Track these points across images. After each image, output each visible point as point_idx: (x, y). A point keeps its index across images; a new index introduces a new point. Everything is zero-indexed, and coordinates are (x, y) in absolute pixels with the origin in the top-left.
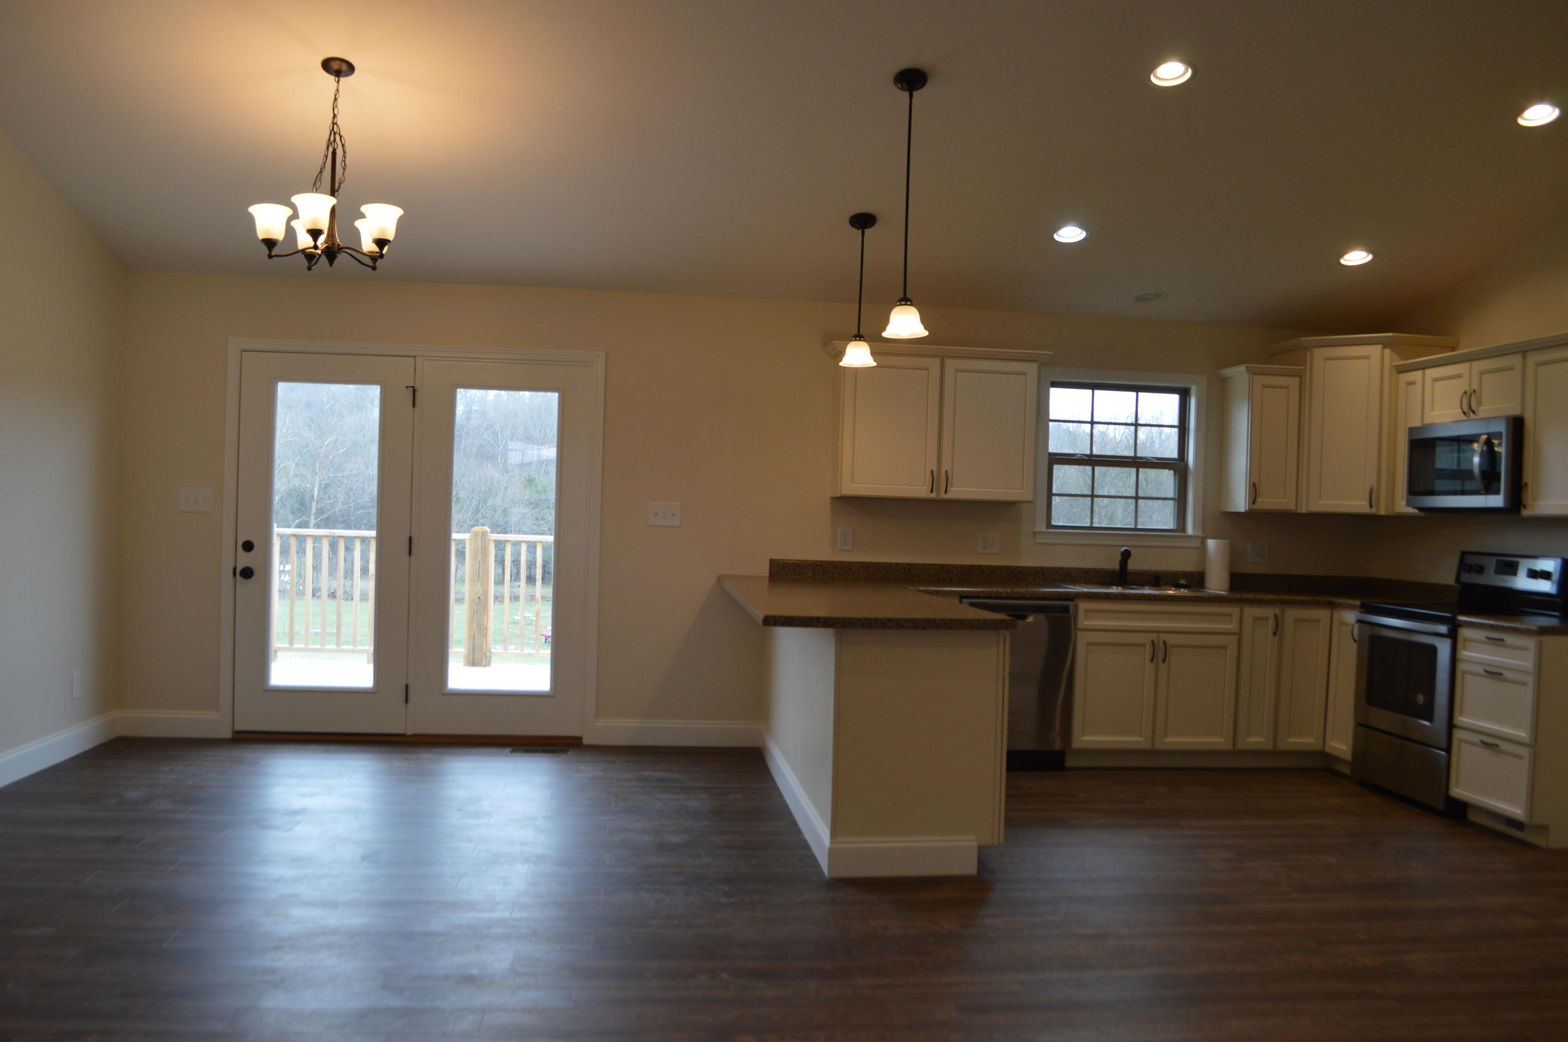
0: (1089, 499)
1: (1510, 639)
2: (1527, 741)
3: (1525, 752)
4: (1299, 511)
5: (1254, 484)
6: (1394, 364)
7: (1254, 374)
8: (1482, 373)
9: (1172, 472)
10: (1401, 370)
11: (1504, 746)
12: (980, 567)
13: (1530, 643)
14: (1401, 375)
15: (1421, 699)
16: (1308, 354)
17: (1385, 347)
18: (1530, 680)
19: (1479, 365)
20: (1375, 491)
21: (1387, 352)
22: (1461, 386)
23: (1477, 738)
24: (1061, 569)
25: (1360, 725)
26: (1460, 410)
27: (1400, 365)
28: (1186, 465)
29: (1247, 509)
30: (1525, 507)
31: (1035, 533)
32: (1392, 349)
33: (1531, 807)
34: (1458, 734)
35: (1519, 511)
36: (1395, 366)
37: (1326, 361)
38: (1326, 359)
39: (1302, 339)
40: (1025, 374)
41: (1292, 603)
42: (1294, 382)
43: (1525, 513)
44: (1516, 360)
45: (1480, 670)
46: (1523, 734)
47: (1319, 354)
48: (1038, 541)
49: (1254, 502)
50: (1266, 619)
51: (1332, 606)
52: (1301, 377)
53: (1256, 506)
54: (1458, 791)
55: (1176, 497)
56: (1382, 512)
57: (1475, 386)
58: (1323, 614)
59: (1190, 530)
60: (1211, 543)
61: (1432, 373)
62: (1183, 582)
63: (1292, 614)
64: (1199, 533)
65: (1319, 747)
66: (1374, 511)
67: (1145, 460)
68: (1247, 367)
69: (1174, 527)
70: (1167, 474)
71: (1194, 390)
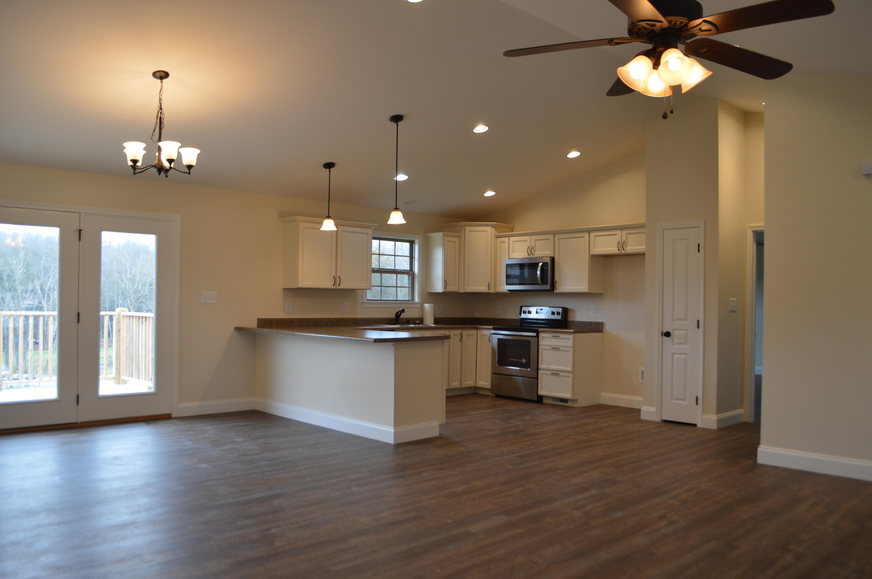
0: (380, 288)
1: (561, 336)
2: (571, 371)
3: (571, 375)
4: (460, 292)
5: (445, 281)
6: (495, 234)
7: (445, 236)
8: (536, 240)
9: (407, 276)
10: (497, 237)
11: (561, 374)
12: (343, 319)
13: (571, 337)
14: (498, 239)
15: (524, 361)
16: (463, 229)
17: (492, 228)
18: (571, 349)
19: (534, 237)
20: (490, 284)
21: (493, 229)
22: (527, 244)
23: (550, 373)
24: (373, 318)
25: (494, 373)
26: (527, 253)
27: (497, 235)
28: (414, 273)
29: (443, 291)
30: (556, 289)
31: (363, 303)
32: (495, 228)
33: (573, 394)
34: (540, 372)
35: (554, 290)
36: (496, 235)
37: (471, 232)
38: (471, 231)
39: (461, 222)
40: (367, 234)
41: (465, 328)
42: (457, 240)
43: (556, 291)
44: (551, 237)
45: (550, 348)
46: (569, 369)
47: (468, 229)
48: (364, 306)
49: (445, 288)
50: (457, 335)
51: (477, 329)
52: (459, 238)
53: (446, 290)
54: (541, 393)
55: (410, 286)
56: (492, 292)
57: (533, 245)
58: (474, 332)
59: (417, 300)
60: (427, 306)
61: (512, 239)
62: (418, 322)
63: (466, 332)
64: (420, 302)
65: (474, 385)
66: (490, 291)
67: (399, 271)
68: (443, 233)
69: (410, 299)
70: (406, 277)
71: (417, 241)
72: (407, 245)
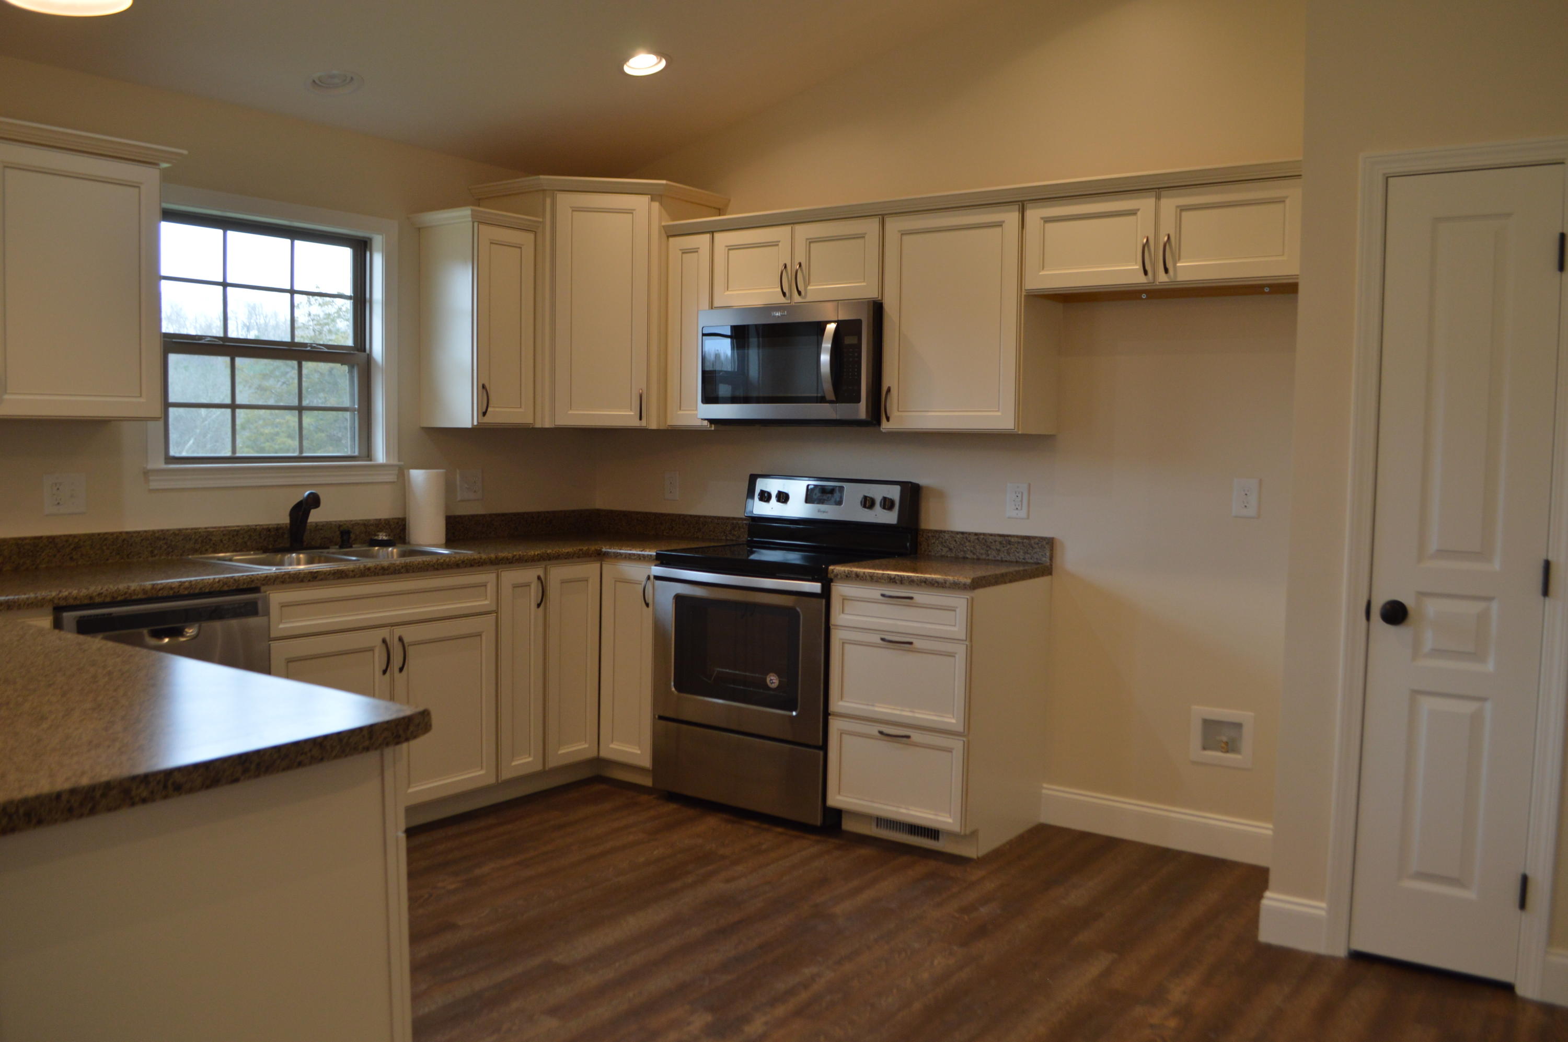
0: (229, 411)
1: (922, 596)
2: (960, 729)
3: (957, 745)
4: (538, 425)
5: (484, 387)
6: (663, 224)
7: (479, 222)
8: (811, 241)
9: (345, 368)
10: (671, 233)
11: (916, 736)
12: (52, 540)
13: (959, 601)
14: (671, 239)
15: (773, 680)
16: (548, 201)
17: (652, 200)
18: (961, 651)
19: (804, 231)
20: (644, 397)
21: (656, 205)
22: (782, 255)
23: (874, 730)
24: (195, 531)
25: (661, 718)
26: (779, 289)
27: (668, 226)
28: (369, 358)
29: (475, 423)
30: (888, 419)
31: (146, 473)
32: (661, 204)
33: (965, 811)
34: (835, 725)
35: (879, 423)
36: (664, 227)
37: (575, 213)
38: (575, 210)
39: (542, 177)
40: (137, 186)
41: (557, 558)
42: (526, 239)
43: (886, 426)
44: (871, 227)
45: (876, 638)
46: (952, 720)
47: (565, 201)
48: (154, 485)
49: (484, 414)
50: (528, 585)
51: (600, 556)
52: (536, 233)
53: (488, 419)
54: (835, 799)
55: (356, 406)
56: (653, 426)
57: (800, 257)
58: (590, 569)
59: (380, 455)
60: (418, 476)
61: (723, 239)
62: (382, 536)
63: (558, 573)
64: (394, 461)
65: (592, 754)
66: (644, 423)
67: (309, 348)
68: (472, 210)
69: (356, 454)
70: (341, 370)
71: (378, 241)
72: (343, 255)
